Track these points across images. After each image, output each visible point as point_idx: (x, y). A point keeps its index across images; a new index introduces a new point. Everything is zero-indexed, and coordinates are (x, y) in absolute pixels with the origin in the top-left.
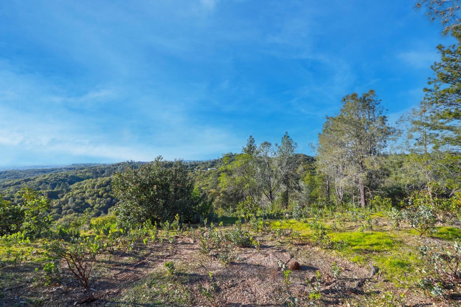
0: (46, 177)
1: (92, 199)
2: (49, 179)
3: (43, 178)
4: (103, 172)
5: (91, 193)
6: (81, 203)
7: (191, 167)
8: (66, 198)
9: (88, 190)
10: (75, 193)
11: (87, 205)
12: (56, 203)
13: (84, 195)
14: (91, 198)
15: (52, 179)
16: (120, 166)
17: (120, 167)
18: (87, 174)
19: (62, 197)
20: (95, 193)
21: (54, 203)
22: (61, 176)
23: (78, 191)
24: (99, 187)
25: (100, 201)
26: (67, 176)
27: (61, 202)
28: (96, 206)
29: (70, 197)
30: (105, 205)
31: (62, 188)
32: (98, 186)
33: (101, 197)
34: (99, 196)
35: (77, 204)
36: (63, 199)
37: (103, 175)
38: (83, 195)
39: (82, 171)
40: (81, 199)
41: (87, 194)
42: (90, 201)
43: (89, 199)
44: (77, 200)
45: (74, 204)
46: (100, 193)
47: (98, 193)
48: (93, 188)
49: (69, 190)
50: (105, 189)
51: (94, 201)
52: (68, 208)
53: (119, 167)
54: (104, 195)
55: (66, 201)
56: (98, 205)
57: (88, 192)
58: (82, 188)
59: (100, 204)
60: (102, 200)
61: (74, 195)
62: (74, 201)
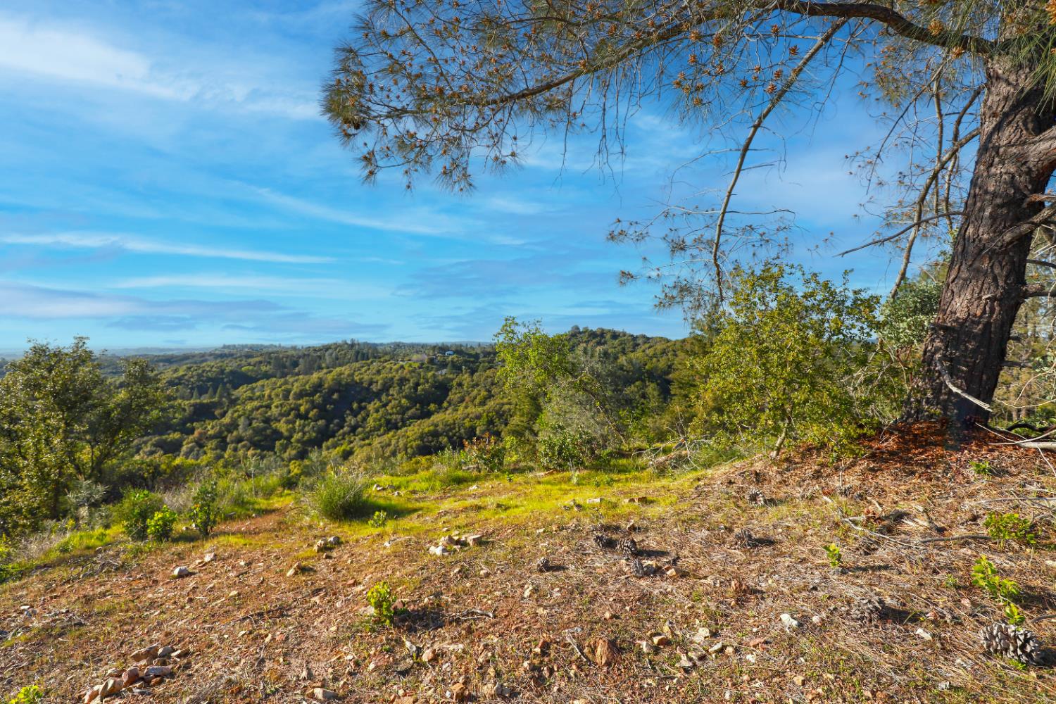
0: (181, 373)
1: (288, 422)
2: (186, 377)
3: (175, 375)
4: (296, 364)
5: (285, 409)
6: (265, 429)
7: (485, 356)
8: (232, 418)
9: (276, 402)
10: (249, 407)
11: (277, 435)
12: (212, 428)
13: (269, 414)
14: (284, 419)
15: (192, 377)
16: (330, 351)
17: (331, 354)
18: (264, 368)
19: (223, 415)
20: (292, 409)
21: (209, 427)
22: (210, 371)
23: (256, 403)
24: (300, 395)
25: (304, 427)
26: (222, 372)
27: (224, 425)
28: (297, 436)
29: (239, 416)
30: (314, 434)
31: (221, 397)
32: (295, 394)
33: (304, 417)
34: (299, 416)
35: (257, 431)
36: (226, 420)
37: (297, 370)
38: (267, 413)
39: (252, 361)
40: (264, 422)
41: (274, 411)
42: (282, 426)
43: (279, 421)
44: (255, 424)
45: (251, 431)
46: (302, 409)
47: (299, 410)
48: (286, 397)
49: (233, 402)
50: (313, 402)
51: (291, 426)
52: (239, 440)
53: (327, 354)
54: (311, 414)
55: (234, 425)
56: (300, 434)
57: (277, 407)
58: (261, 397)
59: (304, 434)
60: (309, 424)
61: (247, 412)
62: (250, 424)
